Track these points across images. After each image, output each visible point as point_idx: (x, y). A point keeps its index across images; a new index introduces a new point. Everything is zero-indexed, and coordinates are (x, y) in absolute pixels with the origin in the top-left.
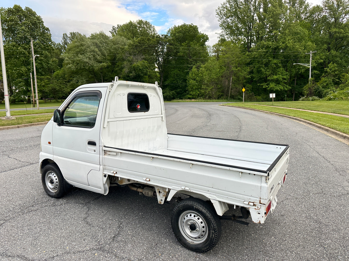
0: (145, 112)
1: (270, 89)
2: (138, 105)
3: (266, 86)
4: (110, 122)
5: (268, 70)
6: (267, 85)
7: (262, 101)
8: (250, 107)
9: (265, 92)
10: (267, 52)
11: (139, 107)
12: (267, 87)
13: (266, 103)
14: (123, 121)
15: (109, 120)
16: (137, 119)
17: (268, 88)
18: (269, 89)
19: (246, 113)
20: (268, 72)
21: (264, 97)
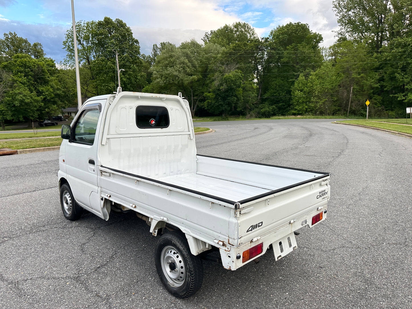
0: (162, 128)
1: (408, 102)
2: (151, 120)
3: (402, 98)
4: (111, 139)
5: (406, 76)
6: (404, 96)
7: (396, 118)
8: (373, 125)
9: (401, 106)
10: (405, 52)
11: (154, 122)
12: (404, 98)
13: (398, 121)
14: (129, 138)
15: (109, 137)
16: (150, 136)
17: (406, 99)
18: (406, 101)
19: (363, 133)
20: (406, 78)
21: (400, 112)
